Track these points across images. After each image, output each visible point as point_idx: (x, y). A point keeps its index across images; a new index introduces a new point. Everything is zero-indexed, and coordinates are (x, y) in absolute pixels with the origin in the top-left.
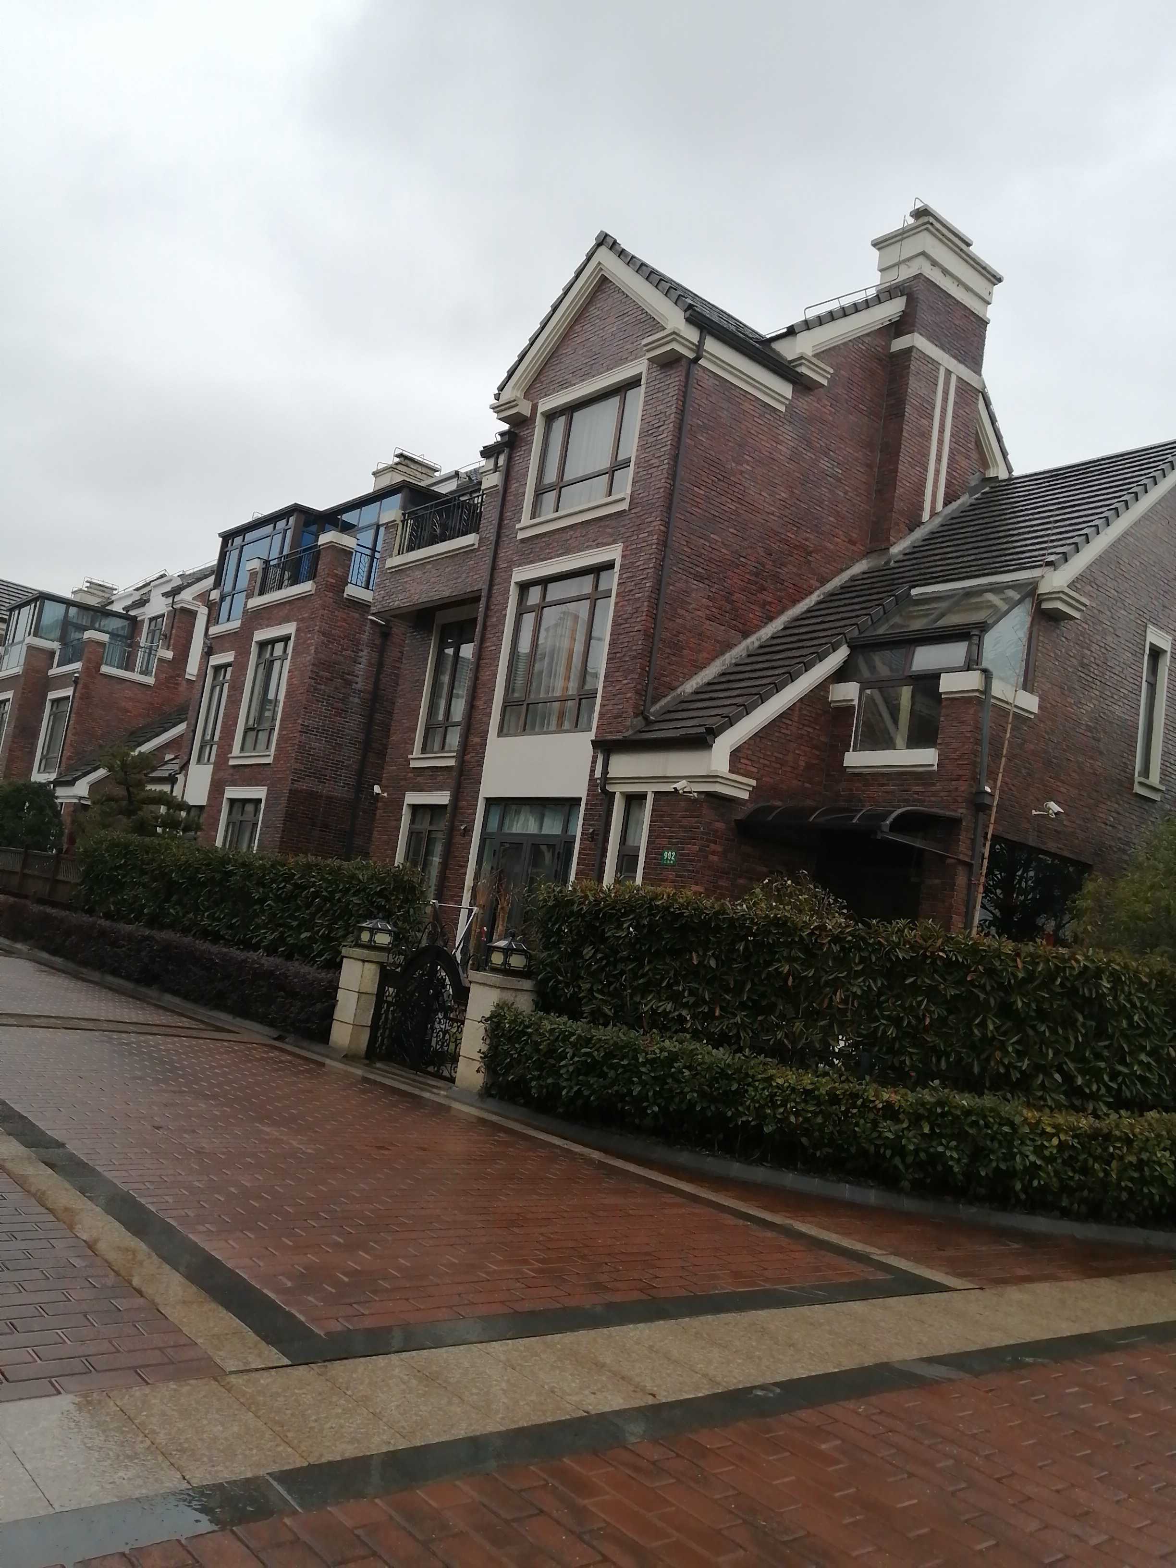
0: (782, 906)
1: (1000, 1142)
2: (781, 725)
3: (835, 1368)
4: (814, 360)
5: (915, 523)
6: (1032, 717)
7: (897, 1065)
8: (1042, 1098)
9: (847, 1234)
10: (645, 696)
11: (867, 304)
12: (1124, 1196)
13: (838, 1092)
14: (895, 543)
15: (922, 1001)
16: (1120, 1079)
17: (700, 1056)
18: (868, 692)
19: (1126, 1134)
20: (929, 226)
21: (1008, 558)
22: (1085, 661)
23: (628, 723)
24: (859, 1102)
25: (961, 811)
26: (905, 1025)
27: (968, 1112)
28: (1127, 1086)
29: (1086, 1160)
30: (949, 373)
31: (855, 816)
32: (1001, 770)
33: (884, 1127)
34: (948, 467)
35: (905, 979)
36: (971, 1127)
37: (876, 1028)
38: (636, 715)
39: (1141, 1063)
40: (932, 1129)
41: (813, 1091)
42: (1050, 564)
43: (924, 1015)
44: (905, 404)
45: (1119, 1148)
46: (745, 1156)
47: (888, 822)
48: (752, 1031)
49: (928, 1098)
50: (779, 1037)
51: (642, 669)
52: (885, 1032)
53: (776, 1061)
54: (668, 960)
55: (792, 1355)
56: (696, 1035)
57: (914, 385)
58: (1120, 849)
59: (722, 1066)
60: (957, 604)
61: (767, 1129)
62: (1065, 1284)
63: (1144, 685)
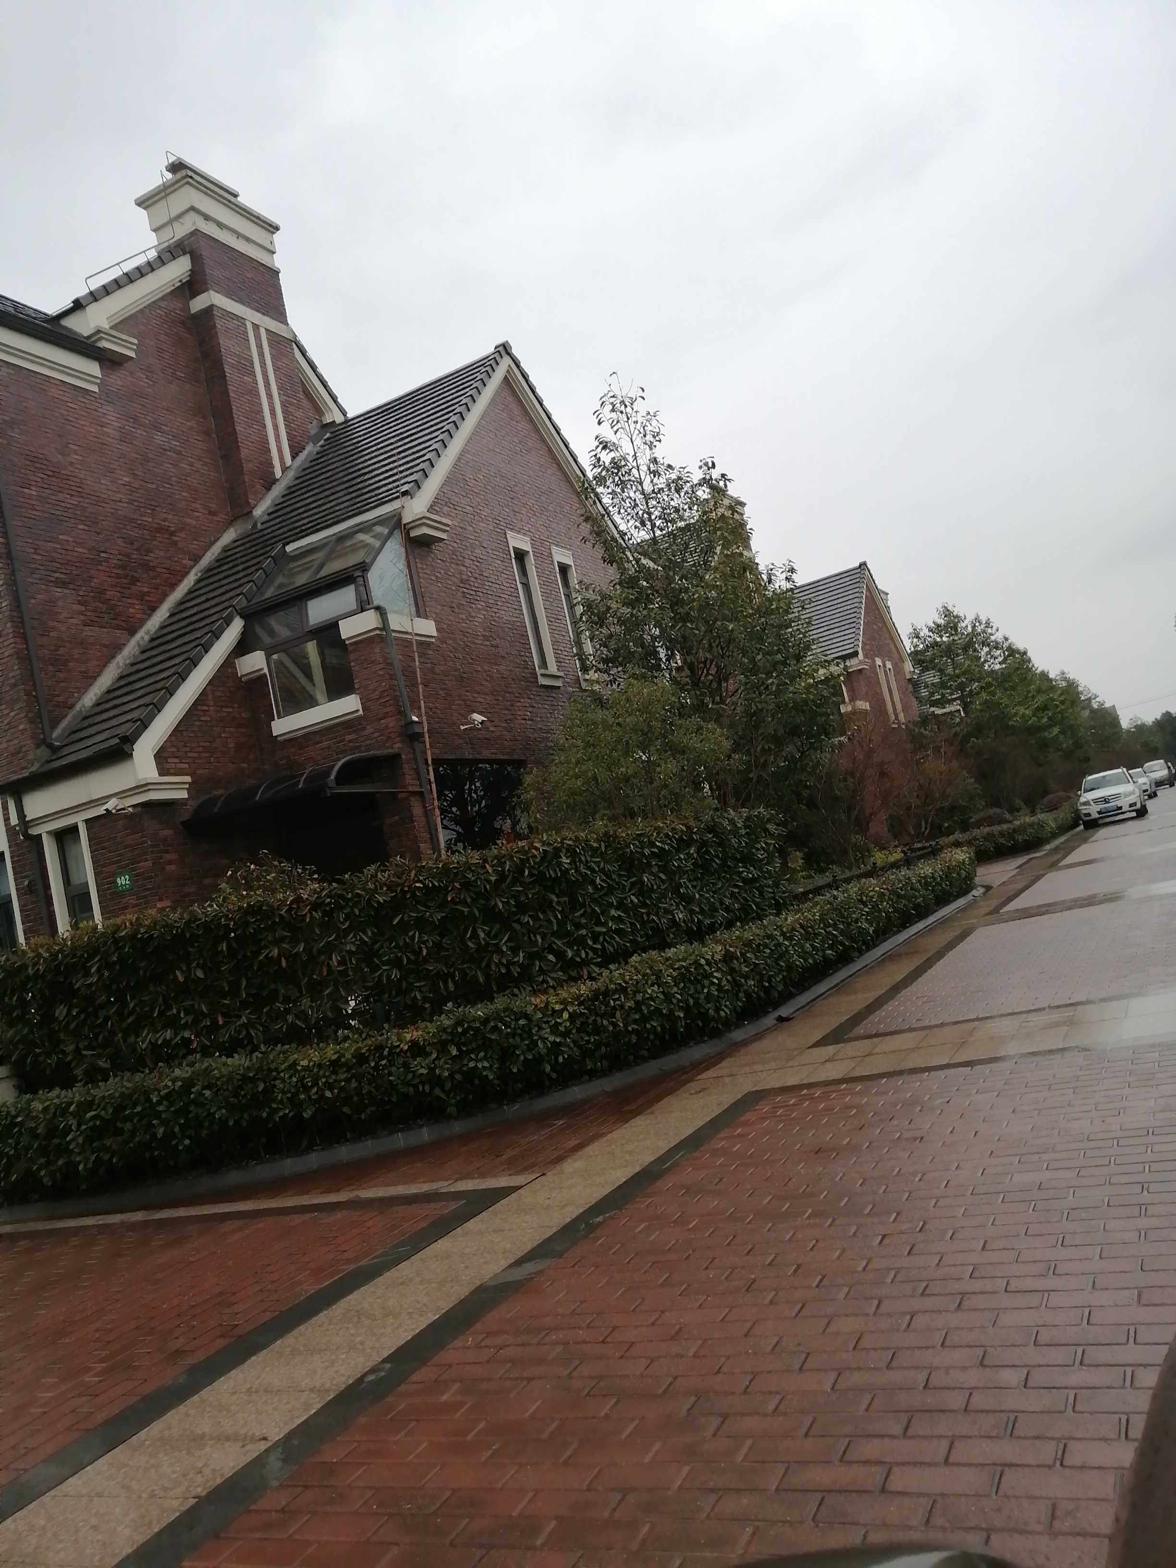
0: (252, 893)
1: (520, 1036)
2: (198, 713)
3: (435, 1315)
4: (113, 333)
5: (270, 482)
6: (433, 640)
7: (410, 1003)
8: (544, 981)
9: (412, 1179)
10: (41, 722)
11: (150, 267)
12: (634, 1039)
13: (363, 1051)
14: (256, 505)
15: (415, 933)
16: (601, 939)
17: (216, 1072)
18: (275, 657)
19: (620, 984)
20: (190, 180)
21: (366, 497)
22: (464, 577)
23: (31, 756)
24: (386, 1053)
25: (397, 746)
26: (405, 963)
27: (486, 1021)
28: (608, 942)
29: (595, 1020)
30: (256, 327)
31: (299, 781)
32: (422, 697)
33: (416, 1066)
34: (285, 420)
35: (392, 918)
36: (493, 1033)
37: (381, 975)
38: (38, 746)
39: (613, 918)
40: (459, 1050)
41: (339, 1059)
42: (405, 493)
43: (420, 948)
44: (222, 364)
45: (617, 999)
46: (295, 1149)
47: (332, 777)
48: (262, 1025)
49: (447, 1023)
50: (290, 1021)
51: (28, 694)
52: (389, 977)
53: (294, 1045)
54: (151, 988)
55: (393, 1324)
56: (206, 1052)
57: (226, 343)
58: (543, 738)
59: (242, 1071)
60: (333, 551)
61: (307, 1114)
62: (609, 1136)
63: (520, 586)
